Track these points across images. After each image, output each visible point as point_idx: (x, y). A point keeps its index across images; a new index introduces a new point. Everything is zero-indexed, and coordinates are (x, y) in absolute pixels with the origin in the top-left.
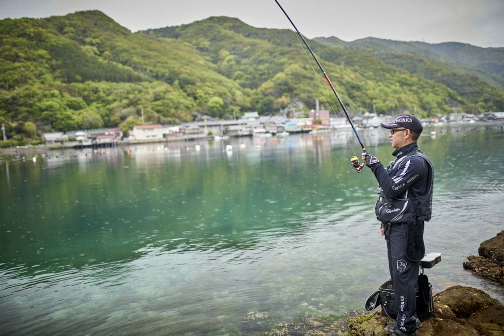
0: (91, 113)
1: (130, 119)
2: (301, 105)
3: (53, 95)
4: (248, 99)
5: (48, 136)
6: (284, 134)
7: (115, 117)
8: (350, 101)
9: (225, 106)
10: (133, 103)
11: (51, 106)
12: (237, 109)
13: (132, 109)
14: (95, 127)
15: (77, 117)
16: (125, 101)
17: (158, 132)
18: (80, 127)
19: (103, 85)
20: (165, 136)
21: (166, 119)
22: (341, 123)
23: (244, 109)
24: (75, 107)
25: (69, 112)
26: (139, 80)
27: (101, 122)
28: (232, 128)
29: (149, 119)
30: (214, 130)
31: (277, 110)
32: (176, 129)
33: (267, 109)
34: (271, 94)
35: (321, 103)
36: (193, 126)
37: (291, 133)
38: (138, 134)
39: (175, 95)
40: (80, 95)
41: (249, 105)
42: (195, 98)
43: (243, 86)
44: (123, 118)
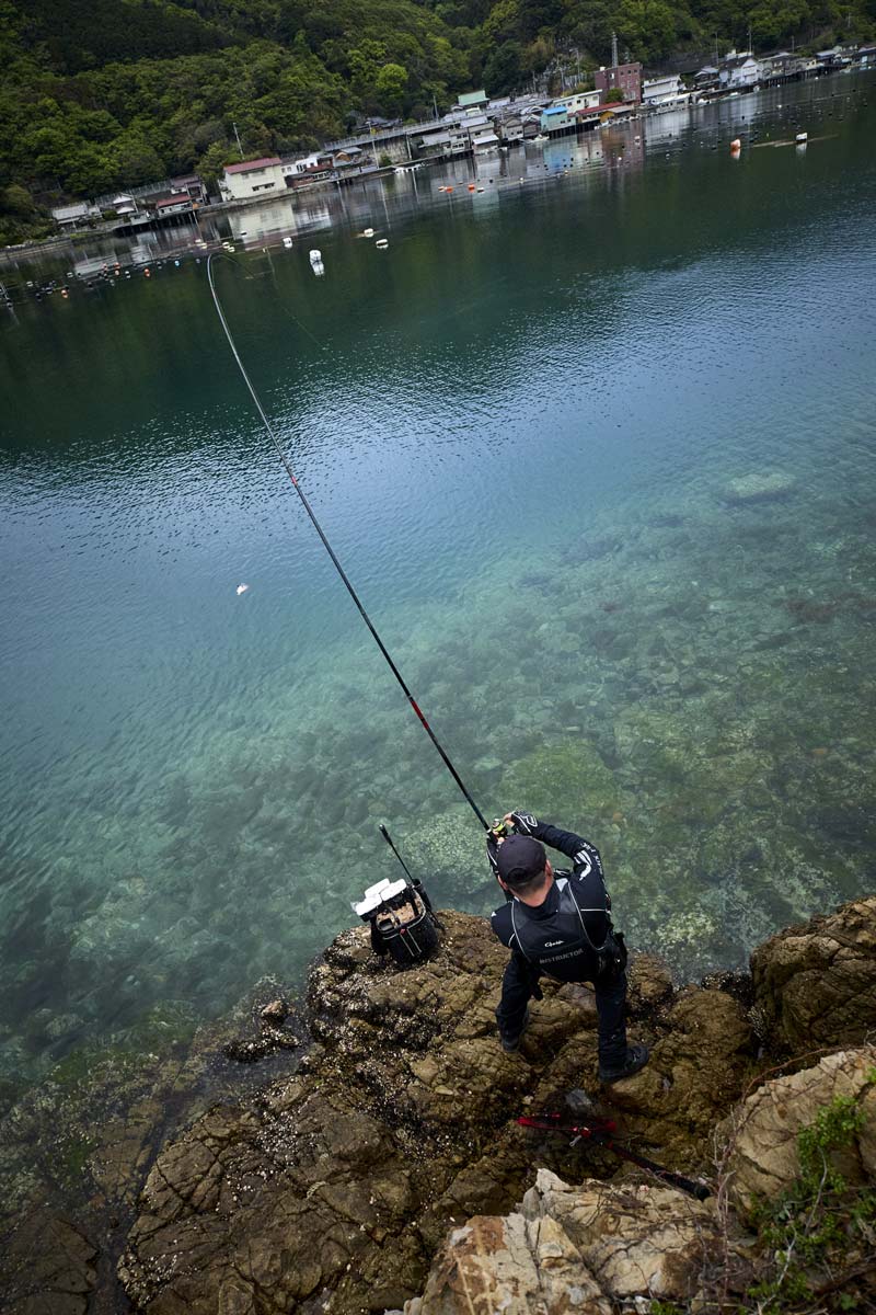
0: (131, 146)
1: (213, 150)
2: (579, 57)
3: (45, 112)
4: (464, 57)
5: (61, 214)
6: (540, 140)
7: (184, 150)
8: (693, 24)
9: (412, 84)
10: (215, 108)
11: (48, 141)
12: (439, 87)
13: (213, 123)
14: (153, 180)
15: (108, 161)
16: (198, 106)
17: (275, 176)
18: (120, 186)
19: (144, 69)
20: (289, 180)
21: (282, 140)
22: (667, 90)
23: (459, 86)
24: (102, 136)
25: (90, 149)
26: (215, 43)
27: (159, 168)
28: (430, 141)
29: (252, 145)
30: (394, 152)
31: (528, 78)
32: (311, 160)
33: (506, 82)
34: (512, 34)
35: (625, 42)
36: (348, 147)
37: (555, 135)
38: (238, 186)
39: (300, 73)
40: (102, 102)
41: (465, 72)
42: (347, 74)
43: (452, 20)
44: (201, 149)
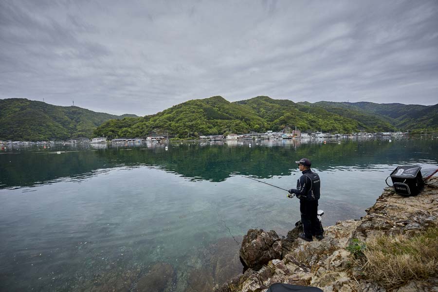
0: (215, 130)
1: (227, 132)
2: (289, 128)
3: (204, 124)
4: (269, 126)
5: (201, 137)
6: (281, 139)
7: (222, 131)
8: (310, 127)
9: (260, 128)
10: (229, 127)
11: (203, 127)
12: (265, 129)
13: (228, 129)
14: (216, 135)
15: (210, 131)
16: (226, 126)
17: (236, 137)
18: (211, 134)
19: (219, 121)
20: (238, 138)
21: (239, 132)
22: (305, 135)
23: (267, 129)
24: (210, 128)
25: (208, 129)
26: (231, 119)
27: (218, 133)
28: (262, 136)
29: (233, 132)
30: (255, 137)
31: (280, 130)
32: (242, 136)
33: (276, 130)
34: (278, 124)
35: (297, 128)
36: (248, 135)
37: (284, 138)
38: (229, 137)
39: (243, 124)
40: (212, 124)
41: (269, 128)
42: (250, 125)
43: (268, 121)
44: (225, 132)
